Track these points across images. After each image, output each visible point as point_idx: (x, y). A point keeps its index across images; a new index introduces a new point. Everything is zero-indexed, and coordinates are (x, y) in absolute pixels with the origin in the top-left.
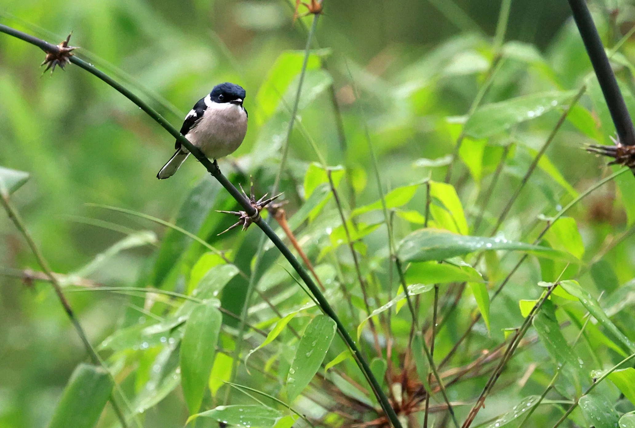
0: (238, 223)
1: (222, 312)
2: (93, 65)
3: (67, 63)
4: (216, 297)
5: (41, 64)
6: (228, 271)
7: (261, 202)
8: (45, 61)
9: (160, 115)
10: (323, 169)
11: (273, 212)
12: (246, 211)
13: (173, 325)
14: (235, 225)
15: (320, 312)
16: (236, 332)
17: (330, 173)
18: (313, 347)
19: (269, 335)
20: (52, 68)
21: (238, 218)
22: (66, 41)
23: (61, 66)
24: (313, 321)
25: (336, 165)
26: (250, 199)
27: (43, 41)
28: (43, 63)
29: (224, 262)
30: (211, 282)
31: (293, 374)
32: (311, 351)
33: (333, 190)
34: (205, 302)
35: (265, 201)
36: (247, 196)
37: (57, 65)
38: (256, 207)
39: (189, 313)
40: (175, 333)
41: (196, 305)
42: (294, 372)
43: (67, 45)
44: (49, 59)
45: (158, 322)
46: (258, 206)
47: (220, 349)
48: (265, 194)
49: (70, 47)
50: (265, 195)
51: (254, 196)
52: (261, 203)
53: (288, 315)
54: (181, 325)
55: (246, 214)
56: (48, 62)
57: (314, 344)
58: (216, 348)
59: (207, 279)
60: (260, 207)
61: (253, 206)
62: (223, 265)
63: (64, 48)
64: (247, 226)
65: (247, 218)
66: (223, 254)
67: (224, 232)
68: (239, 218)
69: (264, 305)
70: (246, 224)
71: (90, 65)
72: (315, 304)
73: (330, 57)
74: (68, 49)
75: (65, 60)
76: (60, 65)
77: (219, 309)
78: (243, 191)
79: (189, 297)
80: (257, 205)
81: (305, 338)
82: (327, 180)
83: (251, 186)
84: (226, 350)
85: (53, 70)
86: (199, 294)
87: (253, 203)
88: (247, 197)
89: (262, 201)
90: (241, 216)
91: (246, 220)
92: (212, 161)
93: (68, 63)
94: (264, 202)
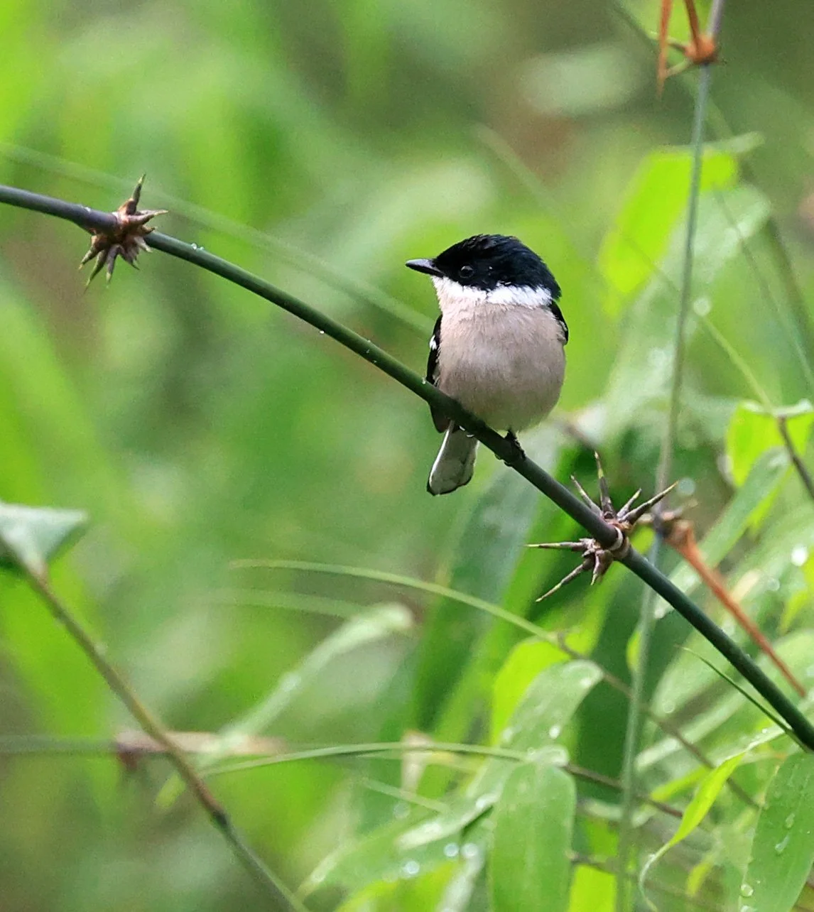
0: (581, 566)
1: (574, 774)
2: (202, 248)
3: (140, 250)
4: (556, 742)
5: (83, 260)
6: (578, 676)
7: (626, 513)
8: (90, 252)
9: (369, 341)
10: (767, 415)
11: (665, 530)
12: (595, 538)
13: (466, 819)
14: (574, 572)
15: (794, 747)
16: (614, 812)
17: (783, 421)
18: (789, 829)
19: (687, 812)
20: (107, 266)
21: (581, 555)
22: (131, 199)
23: (129, 260)
24: (781, 770)
25: (794, 402)
26: (601, 509)
27: (80, 206)
28: (87, 256)
29: (565, 656)
30: (540, 708)
31: (750, 897)
32: (786, 839)
33: (796, 461)
34: (532, 756)
35: (636, 508)
36: (594, 502)
37: (119, 257)
38: (617, 525)
39: (500, 787)
40: (475, 833)
41: (513, 766)
42: (752, 891)
43: (135, 208)
44: (99, 247)
45: (432, 815)
46: (620, 522)
47: (583, 857)
48: (634, 493)
49: (144, 213)
50: (636, 496)
51: (609, 501)
52: (629, 514)
53: (728, 760)
54: (486, 813)
55: (595, 544)
56: (98, 252)
57: (790, 821)
58: (571, 855)
59: (531, 702)
60: (626, 525)
61: (610, 523)
62: (565, 663)
63: (130, 216)
64: (603, 571)
65: (600, 552)
66: (561, 639)
67: (550, 592)
68: (583, 555)
69: (671, 745)
70: (599, 567)
71: (195, 248)
72: (781, 731)
73: (757, 153)
74: (140, 218)
75: (135, 245)
76: (124, 258)
77: (566, 769)
78: (583, 493)
79: (496, 749)
80: (619, 519)
81: (768, 811)
82: (778, 442)
83: (600, 477)
84: (597, 858)
85: (111, 271)
86: (515, 739)
87: (609, 517)
88: (593, 504)
89: (630, 509)
90: (587, 549)
91: (597, 558)
92: (503, 434)
93: (145, 250)
94: (634, 511)
